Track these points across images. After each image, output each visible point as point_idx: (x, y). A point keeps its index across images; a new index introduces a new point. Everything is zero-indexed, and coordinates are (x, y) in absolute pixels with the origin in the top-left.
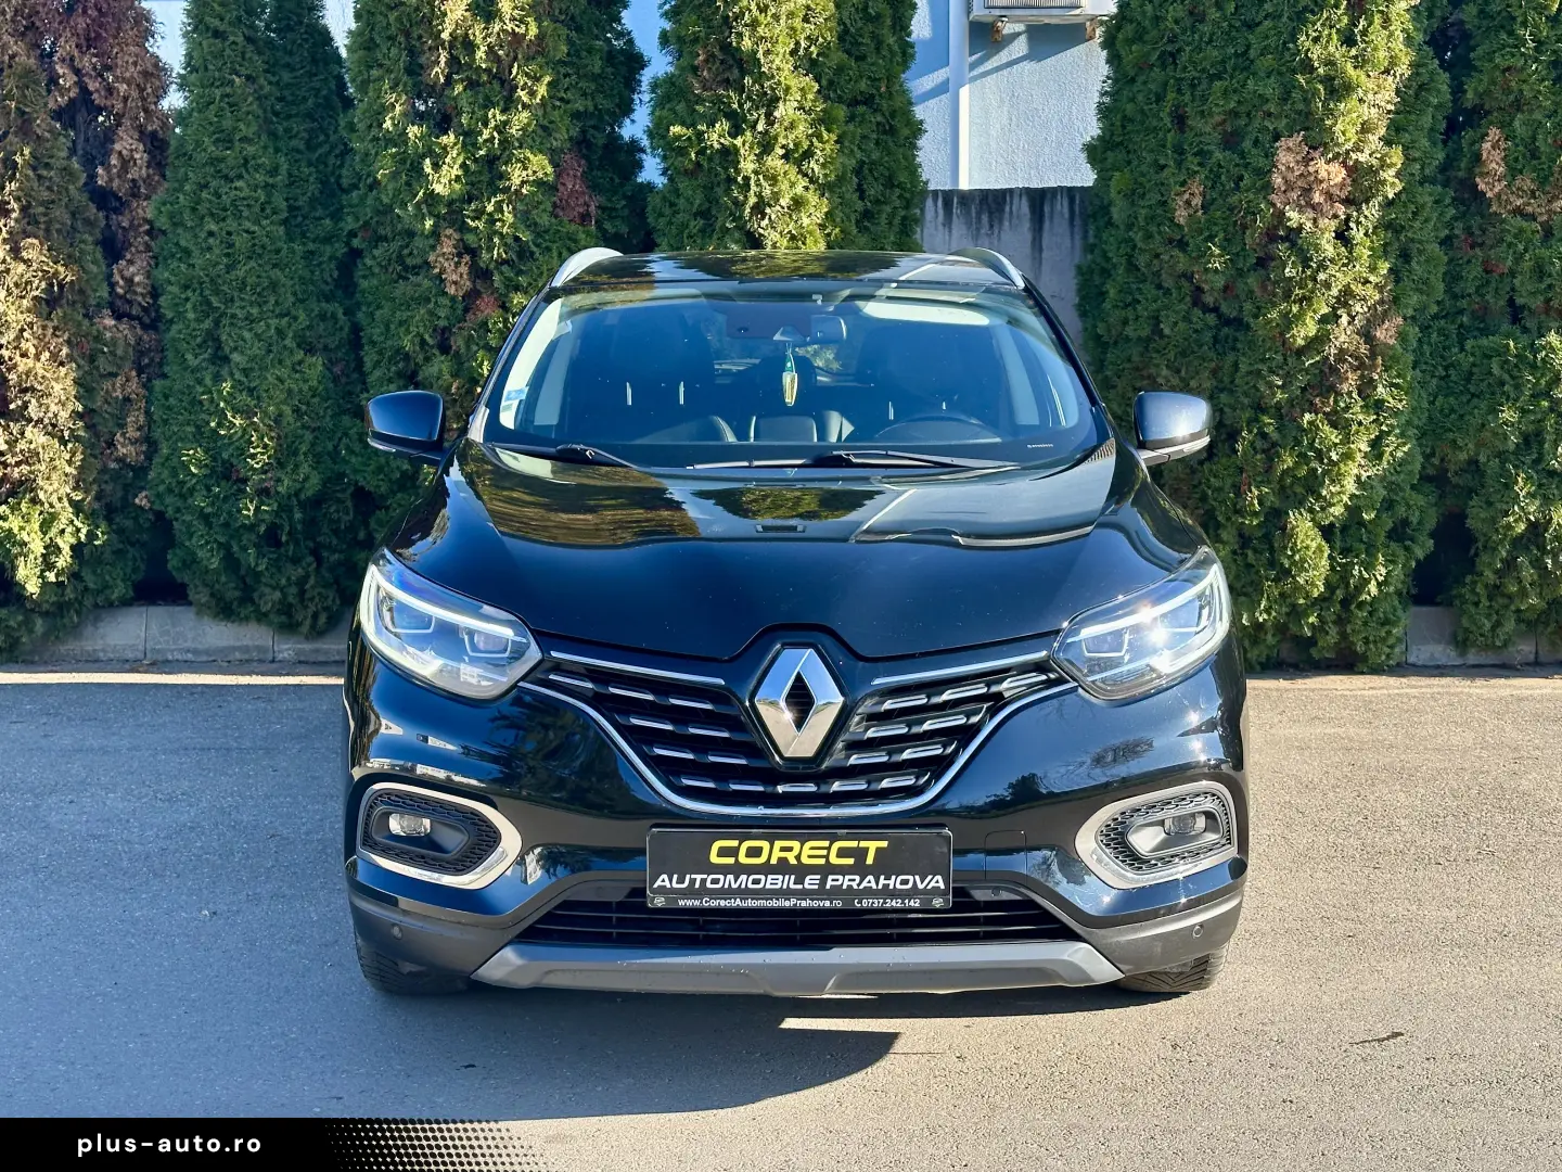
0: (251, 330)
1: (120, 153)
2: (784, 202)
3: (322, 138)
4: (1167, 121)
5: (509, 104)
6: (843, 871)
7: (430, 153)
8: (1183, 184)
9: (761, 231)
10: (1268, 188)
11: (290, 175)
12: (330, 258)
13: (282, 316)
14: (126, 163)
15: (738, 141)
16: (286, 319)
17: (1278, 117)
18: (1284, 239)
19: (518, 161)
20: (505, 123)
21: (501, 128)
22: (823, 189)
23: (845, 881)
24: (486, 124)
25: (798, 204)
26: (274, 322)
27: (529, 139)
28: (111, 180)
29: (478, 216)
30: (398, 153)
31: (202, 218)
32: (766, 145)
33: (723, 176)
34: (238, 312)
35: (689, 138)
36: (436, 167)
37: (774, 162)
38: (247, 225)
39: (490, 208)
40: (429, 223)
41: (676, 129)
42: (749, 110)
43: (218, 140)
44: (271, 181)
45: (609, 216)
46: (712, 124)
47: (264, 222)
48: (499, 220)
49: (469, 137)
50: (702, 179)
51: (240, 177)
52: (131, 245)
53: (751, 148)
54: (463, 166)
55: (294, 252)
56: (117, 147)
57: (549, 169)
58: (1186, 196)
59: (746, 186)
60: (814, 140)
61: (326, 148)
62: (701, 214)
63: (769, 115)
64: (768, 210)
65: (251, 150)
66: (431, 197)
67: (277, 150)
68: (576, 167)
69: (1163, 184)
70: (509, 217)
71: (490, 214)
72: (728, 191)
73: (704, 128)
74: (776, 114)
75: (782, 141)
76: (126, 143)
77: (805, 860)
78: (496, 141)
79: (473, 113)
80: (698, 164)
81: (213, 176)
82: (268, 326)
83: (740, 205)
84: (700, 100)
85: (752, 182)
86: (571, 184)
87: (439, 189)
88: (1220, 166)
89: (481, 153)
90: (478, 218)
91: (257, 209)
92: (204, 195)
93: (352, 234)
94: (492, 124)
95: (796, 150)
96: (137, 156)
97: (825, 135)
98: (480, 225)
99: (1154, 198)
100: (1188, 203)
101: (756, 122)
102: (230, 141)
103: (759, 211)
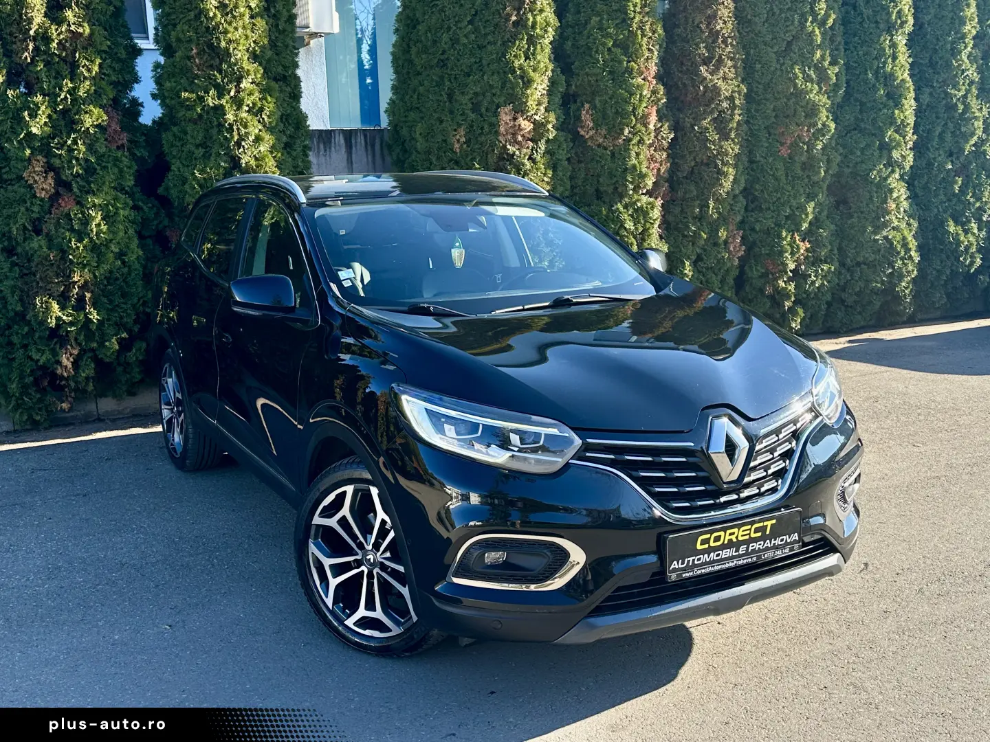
2: (251, 138)
4: (445, 96)
5: (75, 76)
6: (756, 540)
7: (27, 107)
8: (455, 130)
10: (497, 133)
15: (223, 102)
17: (500, 96)
18: (507, 159)
19: (86, 112)
20: (74, 89)
21: (72, 92)
22: (270, 129)
23: (756, 546)
24: (60, 90)
27: (91, 98)
29: (62, 146)
32: (238, 104)
35: (195, 100)
36: (33, 116)
37: (243, 114)
39: (69, 142)
40: (28, 152)
42: (226, 83)
46: (206, 92)
48: (76, 149)
49: (52, 97)
50: (203, 125)
53: (231, 106)
54: (49, 116)
57: (105, 118)
58: (458, 137)
59: (230, 130)
60: (264, 101)
62: (202, 145)
63: (238, 86)
64: (244, 143)
66: (30, 135)
69: (444, 130)
70: (83, 148)
71: (70, 146)
73: (203, 94)
74: (241, 86)
75: (246, 102)
77: (740, 538)
78: (69, 100)
80: (201, 116)
83: (229, 140)
84: (197, 76)
85: (234, 127)
86: (115, 126)
87: (35, 130)
88: (472, 121)
89: (60, 107)
94: (66, 89)
95: (253, 108)
97: (269, 99)
98: (63, 152)
99: (440, 138)
100: (459, 141)
101: (231, 91)
103: (238, 144)
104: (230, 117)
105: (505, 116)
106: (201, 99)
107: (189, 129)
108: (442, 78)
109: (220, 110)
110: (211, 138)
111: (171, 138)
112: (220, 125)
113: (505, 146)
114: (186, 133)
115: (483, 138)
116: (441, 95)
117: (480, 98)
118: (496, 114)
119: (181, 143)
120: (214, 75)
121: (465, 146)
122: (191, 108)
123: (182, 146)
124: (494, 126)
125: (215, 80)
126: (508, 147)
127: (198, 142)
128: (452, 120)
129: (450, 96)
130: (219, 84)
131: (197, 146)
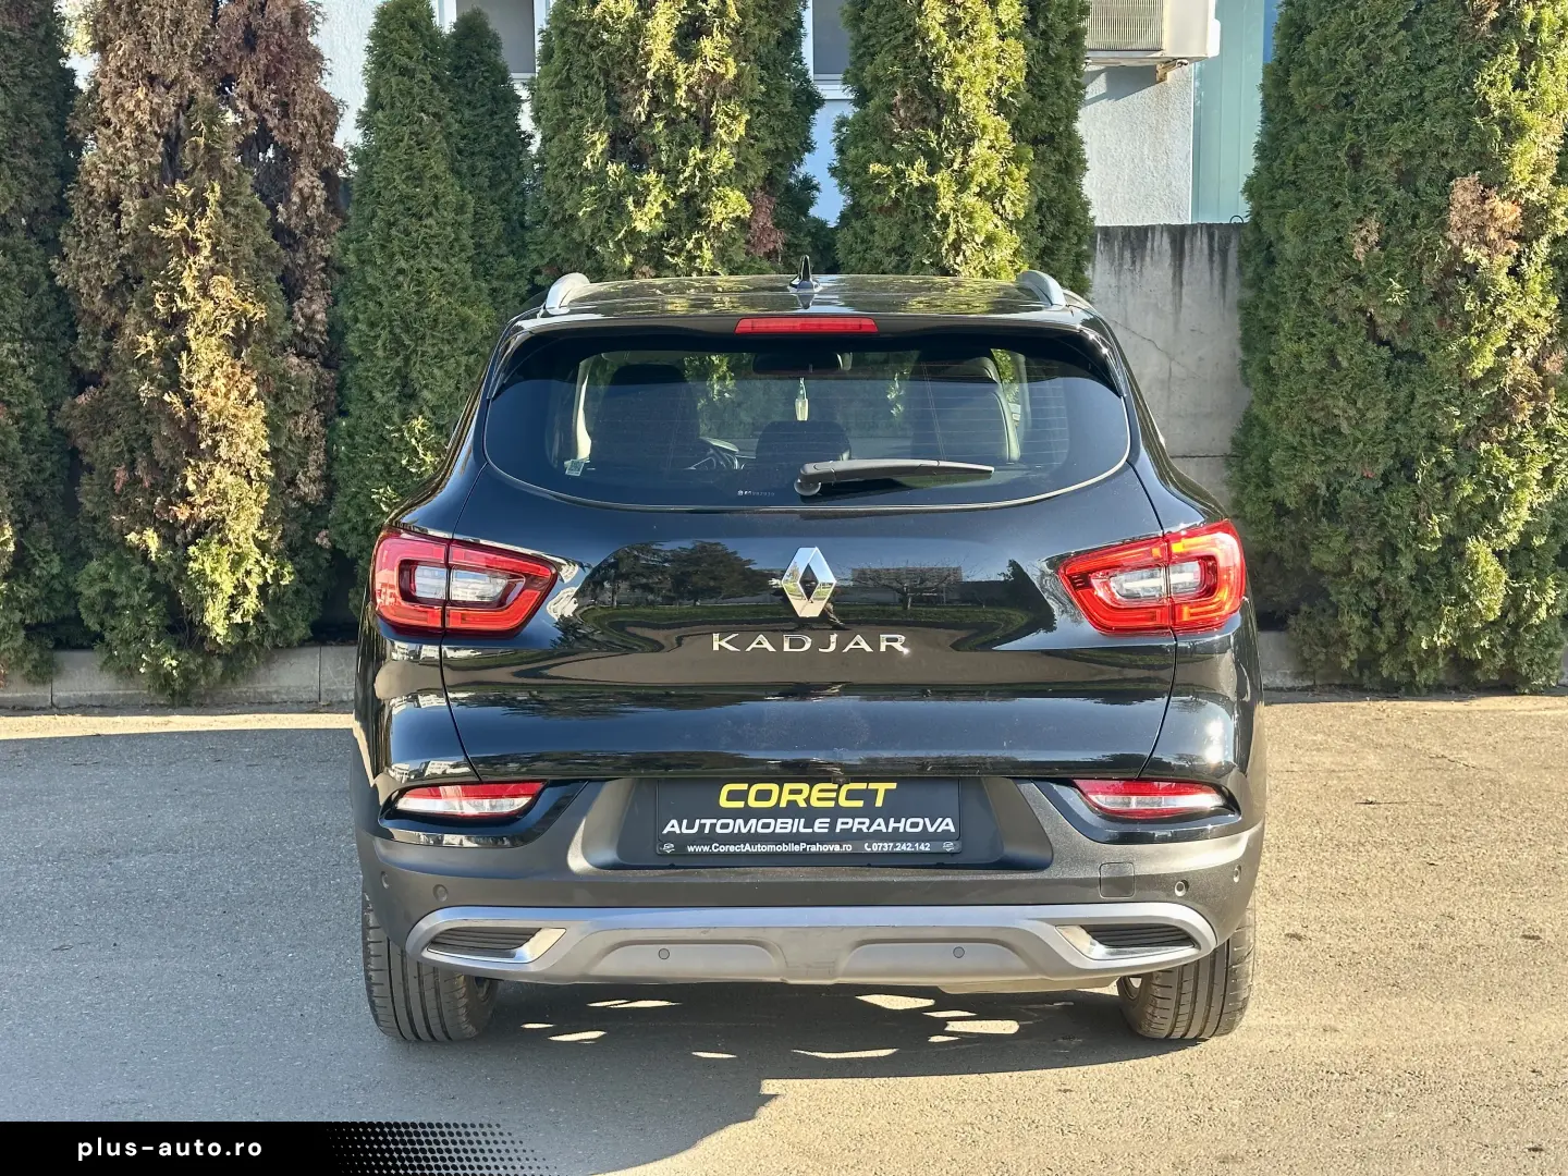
0: (441, 367)
1: (301, 190)
2: (979, 239)
3: (504, 176)
4: (1344, 159)
5: (706, 141)
7: (631, 190)
8: (1360, 221)
9: (956, 267)
10: (1444, 225)
11: (476, 213)
12: (516, 295)
13: (470, 353)
14: (306, 200)
15: (936, 179)
16: (473, 357)
17: (1455, 157)
18: (1461, 275)
19: (719, 199)
20: (705, 161)
21: (702, 166)
22: (1015, 225)
24: (685, 163)
25: (990, 240)
26: (464, 360)
27: (727, 178)
28: (289, 219)
29: (678, 251)
30: (597, 192)
31: (393, 255)
32: (963, 182)
33: (921, 213)
34: (430, 349)
35: (889, 176)
36: (639, 204)
37: (969, 199)
38: (436, 262)
39: (690, 245)
40: (628, 259)
41: (874, 168)
42: (947, 149)
43: (408, 178)
44: (459, 218)
45: (795, 252)
46: (910, 163)
47: (452, 260)
48: (699, 257)
49: (670, 175)
50: (898, 217)
51: (430, 214)
52: (305, 282)
53: (949, 186)
54: (664, 204)
55: (480, 290)
56: (300, 184)
57: (748, 207)
58: (1364, 233)
59: (944, 224)
60: (1006, 178)
61: (508, 185)
63: (965, 152)
64: (964, 247)
65: (440, 187)
66: (633, 234)
67: (463, 189)
68: (767, 204)
69: (1338, 221)
70: (708, 254)
71: (689, 252)
72: (926, 227)
73: (903, 167)
74: (972, 152)
75: (978, 178)
76: (307, 180)
78: (697, 179)
79: (671, 151)
80: (896, 202)
81: (402, 214)
82: (458, 363)
83: (937, 241)
84: (898, 138)
85: (951, 220)
86: (764, 220)
87: (640, 226)
88: (1396, 204)
89: (683, 190)
90: (679, 256)
91: (446, 246)
92: (393, 232)
93: (537, 271)
94: (692, 162)
95: (988, 188)
96: (318, 193)
97: (1016, 173)
98: (678, 260)
99: (1329, 234)
100: (1365, 240)
101: (953, 161)
102: (420, 178)
103: (956, 247)
104: (946, 203)
105: (1464, 192)
106: (900, 174)
107: (877, 224)
108: (1342, 126)
109: (928, 192)
110: (912, 237)
111: (850, 238)
112: (928, 217)
113: (1458, 251)
114: (872, 231)
115: (1412, 236)
116: (1338, 158)
117: (1417, 161)
118: (1445, 191)
119: (864, 247)
120: (926, 135)
121: (1377, 249)
122: (881, 189)
123: (865, 251)
124: (1439, 213)
125: (927, 144)
126: (1467, 250)
127: (890, 245)
128: (1355, 202)
129: (1356, 160)
130: (933, 150)
131: (889, 253)
